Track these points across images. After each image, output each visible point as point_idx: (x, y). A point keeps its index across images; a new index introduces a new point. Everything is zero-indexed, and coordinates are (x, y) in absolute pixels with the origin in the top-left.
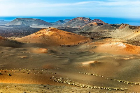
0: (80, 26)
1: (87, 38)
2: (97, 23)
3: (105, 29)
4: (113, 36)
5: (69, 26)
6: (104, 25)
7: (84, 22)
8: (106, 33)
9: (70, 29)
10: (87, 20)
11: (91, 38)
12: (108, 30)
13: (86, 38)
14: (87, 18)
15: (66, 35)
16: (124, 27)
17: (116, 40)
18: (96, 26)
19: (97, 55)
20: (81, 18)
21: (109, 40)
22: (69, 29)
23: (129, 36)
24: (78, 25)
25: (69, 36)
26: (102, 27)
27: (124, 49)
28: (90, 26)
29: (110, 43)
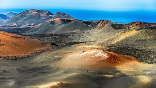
1: (46, 44)
2: (62, 20)
3: (74, 29)
4: (88, 40)
5: (15, 24)
6: (73, 22)
7: (40, 17)
8: (76, 34)
9: (17, 29)
10: (45, 14)
11: (53, 44)
12: (79, 30)
13: (44, 44)
14: (45, 12)
15: (10, 40)
16: (104, 26)
17: (92, 47)
19: (62, 72)
20: (34, 11)
21: (81, 46)
22: (15, 29)
23: (112, 40)
24: (31, 22)
25: (15, 41)
27: (104, 61)
28: (50, 23)
29: (83, 51)
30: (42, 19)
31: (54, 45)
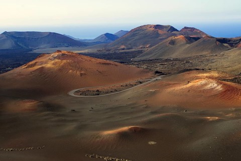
0: (150, 47)
2: (186, 38)
5: (123, 47)
7: (158, 35)
8: (203, 58)
9: (126, 53)
10: (165, 30)
12: (210, 51)
14: (166, 27)
18: (183, 45)
20: (150, 27)
22: (122, 53)
24: (145, 43)
26: (197, 46)
28: (169, 43)
29: (189, 82)
30: (161, 38)
31: (157, 74)
